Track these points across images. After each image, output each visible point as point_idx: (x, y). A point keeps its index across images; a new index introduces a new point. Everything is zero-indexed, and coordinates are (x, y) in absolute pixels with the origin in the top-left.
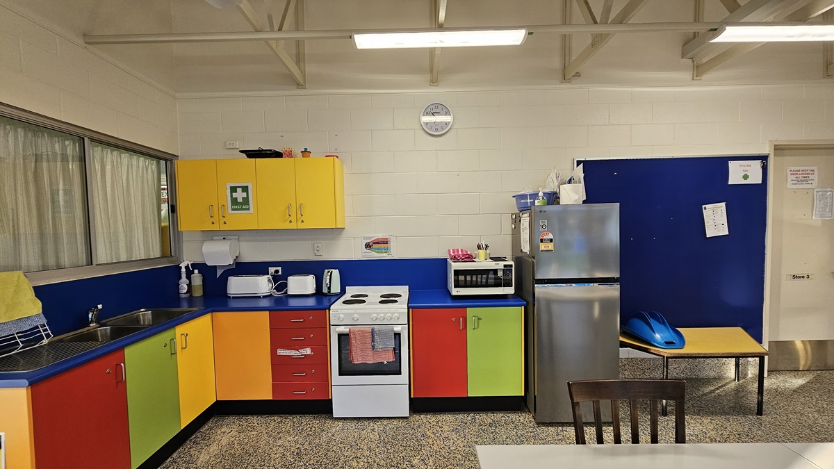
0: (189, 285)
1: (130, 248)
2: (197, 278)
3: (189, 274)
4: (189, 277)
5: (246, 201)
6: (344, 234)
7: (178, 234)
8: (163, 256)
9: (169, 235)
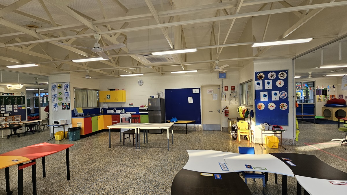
0: (101, 111)
1: (92, 105)
2: (103, 110)
3: (101, 109)
4: (101, 110)
5: (109, 97)
6: (126, 103)
7: (100, 103)
8: (97, 106)
9: (98, 103)
